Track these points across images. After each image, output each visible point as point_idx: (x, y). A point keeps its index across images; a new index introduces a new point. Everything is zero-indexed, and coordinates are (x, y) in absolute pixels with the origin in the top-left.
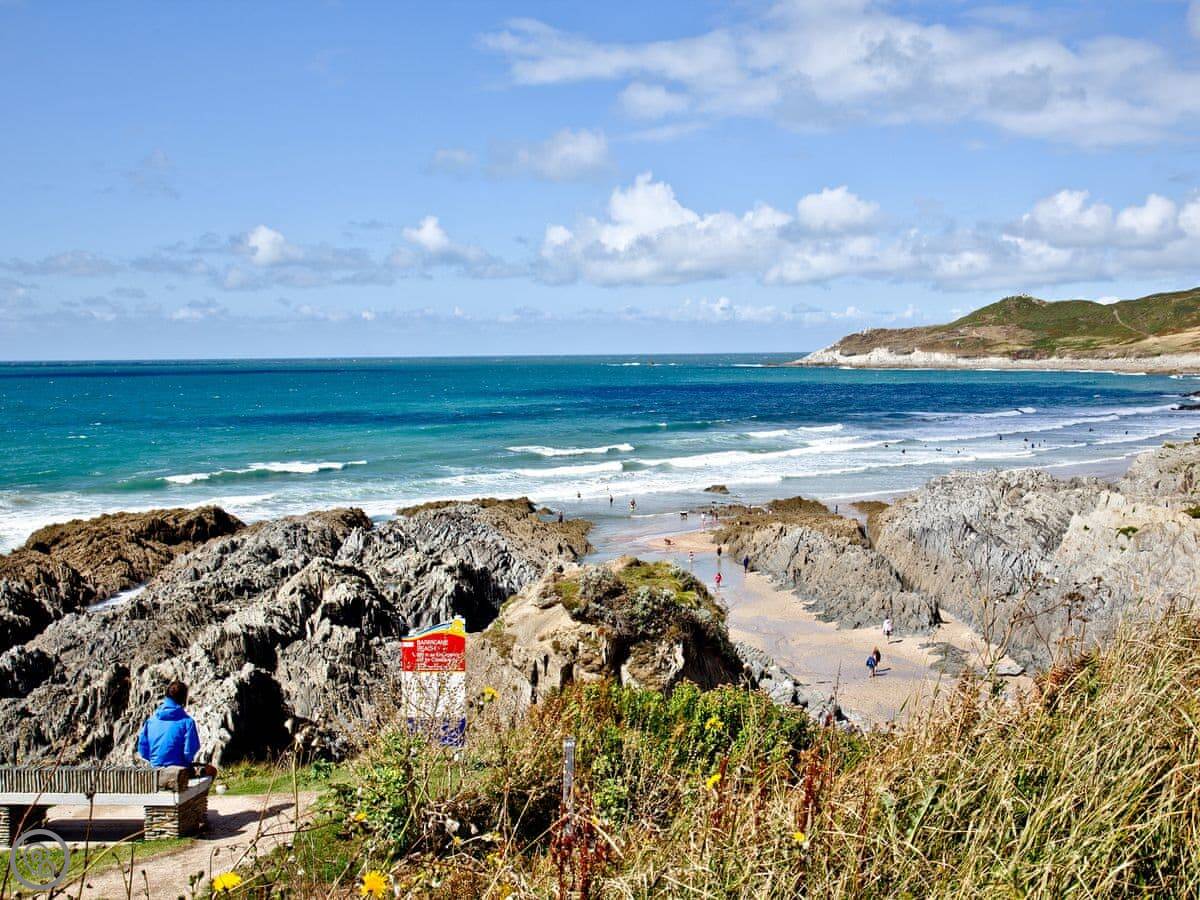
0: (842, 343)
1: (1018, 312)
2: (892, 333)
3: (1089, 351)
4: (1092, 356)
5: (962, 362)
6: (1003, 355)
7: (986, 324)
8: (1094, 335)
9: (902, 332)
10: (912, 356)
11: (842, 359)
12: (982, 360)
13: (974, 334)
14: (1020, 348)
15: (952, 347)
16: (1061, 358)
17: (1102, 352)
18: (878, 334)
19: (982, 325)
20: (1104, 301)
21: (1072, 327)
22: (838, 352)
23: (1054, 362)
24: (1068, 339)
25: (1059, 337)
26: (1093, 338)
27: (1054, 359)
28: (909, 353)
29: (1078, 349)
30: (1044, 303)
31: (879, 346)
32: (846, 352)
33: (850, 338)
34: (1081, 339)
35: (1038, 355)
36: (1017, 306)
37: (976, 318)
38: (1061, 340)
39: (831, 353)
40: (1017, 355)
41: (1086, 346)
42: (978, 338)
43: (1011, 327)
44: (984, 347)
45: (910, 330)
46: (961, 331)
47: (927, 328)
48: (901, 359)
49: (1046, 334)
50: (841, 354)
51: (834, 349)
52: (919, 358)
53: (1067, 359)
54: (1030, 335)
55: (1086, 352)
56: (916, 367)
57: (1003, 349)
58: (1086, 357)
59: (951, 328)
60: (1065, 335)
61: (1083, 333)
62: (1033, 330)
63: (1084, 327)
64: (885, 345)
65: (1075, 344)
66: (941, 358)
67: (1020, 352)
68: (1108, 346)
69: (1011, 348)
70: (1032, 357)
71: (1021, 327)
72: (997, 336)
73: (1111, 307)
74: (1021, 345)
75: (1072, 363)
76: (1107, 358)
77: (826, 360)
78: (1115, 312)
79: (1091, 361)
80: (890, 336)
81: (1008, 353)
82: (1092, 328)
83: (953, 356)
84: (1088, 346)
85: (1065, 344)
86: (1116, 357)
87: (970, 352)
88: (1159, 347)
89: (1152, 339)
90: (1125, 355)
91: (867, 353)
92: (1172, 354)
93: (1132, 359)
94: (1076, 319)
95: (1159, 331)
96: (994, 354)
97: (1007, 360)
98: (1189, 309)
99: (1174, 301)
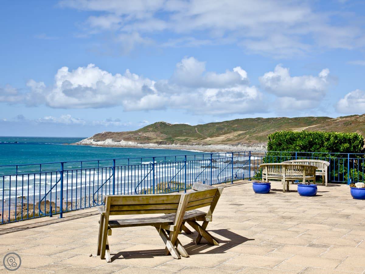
0: (94, 136)
2: (113, 133)
4: (187, 144)
5: (139, 145)
6: (155, 143)
7: (149, 132)
8: (189, 136)
9: (118, 133)
10: (120, 142)
11: (94, 143)
12: (147, 144)
13: (144, 135)
14: (161, 140)
15: (135, 139)
16: (176, 144)
17: (191, 143)
18: (108, 134)
19: (147, 132)
21: (181, 134)
22: (92, 140)
23: (173, 146)
24: (179, 138)
25: (176, 137)
26: (188, 138)
27: (174, 145)
29: (182, 142)
30: (170, 124)
31: (108, 138)
32: (96, 140)
33: (97, 135)
34: (184, 138)
35: (167, 143)
36: (161, 126)
37: (146, 129)
38: (176, 138)
39: (90, 140)
40: (160, 143)
41: (185, 140)
42: (146, 137)
43: (158, 133)
44: (148, 140)
45: (121, 133)
46: (140, 134)
47: (127, 132)
48: (116, 143)
49: (171, 136)
50: (94, 141)
52: (123, 143)
53: (178, 145)
54: (165, 136)
55: (185, 143)
56: (122, 146)
57: (155, 141)
59: (136, 132)
60: (178, 136)
61: (184, 136)
62: (166, 134)
63: (185, 134)
64: (111, 138)
65: (181, 140)
66: (131, 143)
67: (161, 142)
68: (193, 141)
69: (158, 140)
70: (166, 144)
71: (162, 133)
72: (153, 136)
73: (195, 127)
74: (161, 139)
75: (180, 147)
76: (193, 145)
77: (88, 143)
78: (196, 129)
79: (187, 146)
81: (157, 142)
82: (188, 134)
83: (136, 143)
85: (177, 140)
86: (196, 145)
87: (142, 142)
88: (210, 142)
89: (209, 139)
90: (199, 144)
91: (104, 141)
92: (214, 144)
93: (201, 146)
94: (182, 130)
95: (211, 136)
96: (151, 143)
97: (156, 145)
98: (221, 129)
99: (217, 125)
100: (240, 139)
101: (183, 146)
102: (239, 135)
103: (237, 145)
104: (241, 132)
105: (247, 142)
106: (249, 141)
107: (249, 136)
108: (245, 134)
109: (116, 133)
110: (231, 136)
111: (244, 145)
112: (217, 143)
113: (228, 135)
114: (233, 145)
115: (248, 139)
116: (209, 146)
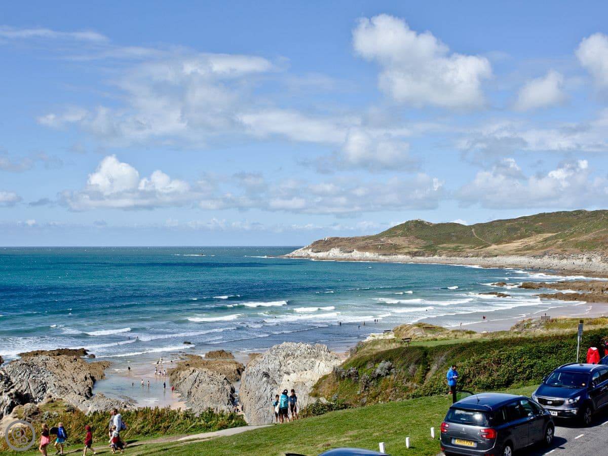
0: (313, 245)
1: (415, 229)
2: (342, 240)
3: (457, 252)
4: (459, 256)
5: (382, 258)
6: (406, 254)
7: (397, 236)
8: (461, 243)
9: (349, 240)
10: (352, 254)
11: (313, 255)
12: (393, 257)
13: (390, 241)
14: (416, 250)
15: (376, 249)
16: (440, 256)
17: (464, 254)
18: (334, 240)
19: (394, 236)
21: (448, 238)
22: (310, 250)
23: (436, 259)
24: (445, 245)
25: (440, 244)
26: (460, 245)
27: (436, 257)
28: (351, 252)
29: (450, 252)
30: (431, 224)
31: (334, 247)
32: (315, 250)
33: (317, 242)
34: (453, 246)
35: (426, 255)
36: (415, 226)
37: (392, 232)
38: (441, 246)
39: (306, 251)
40: (415, 254)
41: (455, 249)
42: (392, 244)
43: (411, 238)
44: (395, 249)
45: (353, 238)
46: (382, 240)
47: (363, 237)
48: (346, 255)
49: (432, 242)
50: (312, 251)
51: (308, 248)
52: (356, 255)
53: (443, 257)
54: (422, 243)
55: (455, 253)
56: (355, 260)
57: (406, 251)
58: (455, 256)
59: (377, 238)
60: (443, 243)
61: (453, 242)
62: (425, 240)
63: (454, 238)
64: (338, 246)
65: (448, 248)
66: (369, 255)
67: (416, 252)
68: (468, 250)
69: (410, 250)
70: (423, 255)
71: (417, 238)
72: (403, 243)
73: (471, 227)
74: (417, 248)
75: (447, 260)
76: (467, 257)
77: (303, 255)
78: (473, 230)
79: (457, 258)
80: (341, 241)
81: (409, 253)
82: (459, 239)
83: (377, 254)
85: (442, 248)
86: (472, 257)
87: (386, 252)
88: (497, 252)
89: (494, 247)
90: (477, 256)
91: (327, 251)
92: (503, 255)
93: (481, 258)
94: (449, 234)
95: (498, 242)
96: (401, 253)
97: (408, 257)
98: (515, 230)
99: (507, 224)
100: (547, 247)
101: (452, 258)
102: (546, 240)
103: (541, 256)
104: (550, 235)
105: (559, 250)
106: (562, 249)
107: (563, 241)
108: (556, 237)
109: (347, 238)
110: (531, 241)
111: (554, 257)
112: (508, 254)
113: (526, 240)
114: (534, 257)
115: (560, 246)
116: (495, 259)
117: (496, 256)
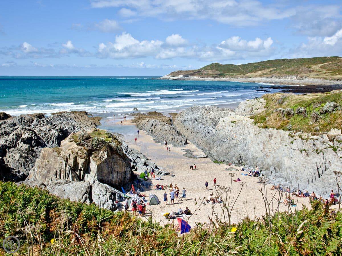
0: (171, 74)
1: (215, 66)
3: (233, 76)
4: (234, 78)
5: (202, 79)
6: (212, 77)
7: (207, 70)
9: (186, 71)
11: (171, 78)
12: (206, 78)
15: (199, 75)
16: (226, 78)
17: (237, 77)
18: (180, 72)
20: (237, 65)
22: (170, 76)
24: (228, 73)
26: (234, 73)
27: (225, 78)
28: (188, 76)
29: (230, 76)
30: (222, 65)
31: (180, 74)
32: (172, 76)
33: (173, 73)
35: (220, 77)
36: (215, 65)
37: (205, 68)
38: (226, 74)
39: (168, 76)
42: (206, 73)
43: (214, 70)
44: (208, 75)
45: (188, 71)
47: (193, 70)
48: (186, 78)
49: (222, 72)
50: (171, 76)
51: (169, 75)
53: (228, 78)
55: (233, 77)
58: (232, 78)
60: (228, 72)
61: (232, 72)
62: (219, 71)
63: (232, 71)
64: (182, 74)
65: (230, 75)
66: (196, 78)
67: (216, 76)
68: (238, 75)
69: (214, 75)
71: (216, 70)
72: (210, 72)
76: (238, 78)
77: (167, 78)
78: (240, 67)
79: (234, 79)
82: (234, 71)
83: (199, 77)
84: (233, 75)
85: (227, 75)
86: (240, 78)
87: (203, 76)
88: (251, 76)
89: (249, 74)
90: (242, 78)
91: (177, 76)
92: (254, 77)
93: (244, 79)
94: (230, 69)
95: (251, 72)
96: (209, 77)
97: (213, 78)
98: (258, 67)
99: (254, 65)
100: (272, 74)
101: (232, 79)
102: (271, 71)
103: (271, 77)
104: (273, 69)
105: (279, 75)
107: (279, 71)
108: (276, 70)
110: (265, 71)
111: (276, 78)
112: (255, 77)
113: (262, 71)
114: (268, 77)
115: (279, 73)
116: (250, 79)
117: (251, 78)
